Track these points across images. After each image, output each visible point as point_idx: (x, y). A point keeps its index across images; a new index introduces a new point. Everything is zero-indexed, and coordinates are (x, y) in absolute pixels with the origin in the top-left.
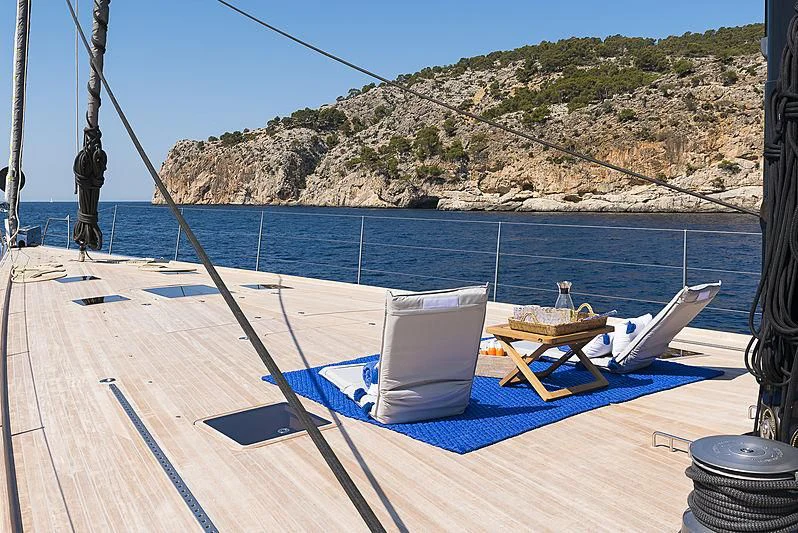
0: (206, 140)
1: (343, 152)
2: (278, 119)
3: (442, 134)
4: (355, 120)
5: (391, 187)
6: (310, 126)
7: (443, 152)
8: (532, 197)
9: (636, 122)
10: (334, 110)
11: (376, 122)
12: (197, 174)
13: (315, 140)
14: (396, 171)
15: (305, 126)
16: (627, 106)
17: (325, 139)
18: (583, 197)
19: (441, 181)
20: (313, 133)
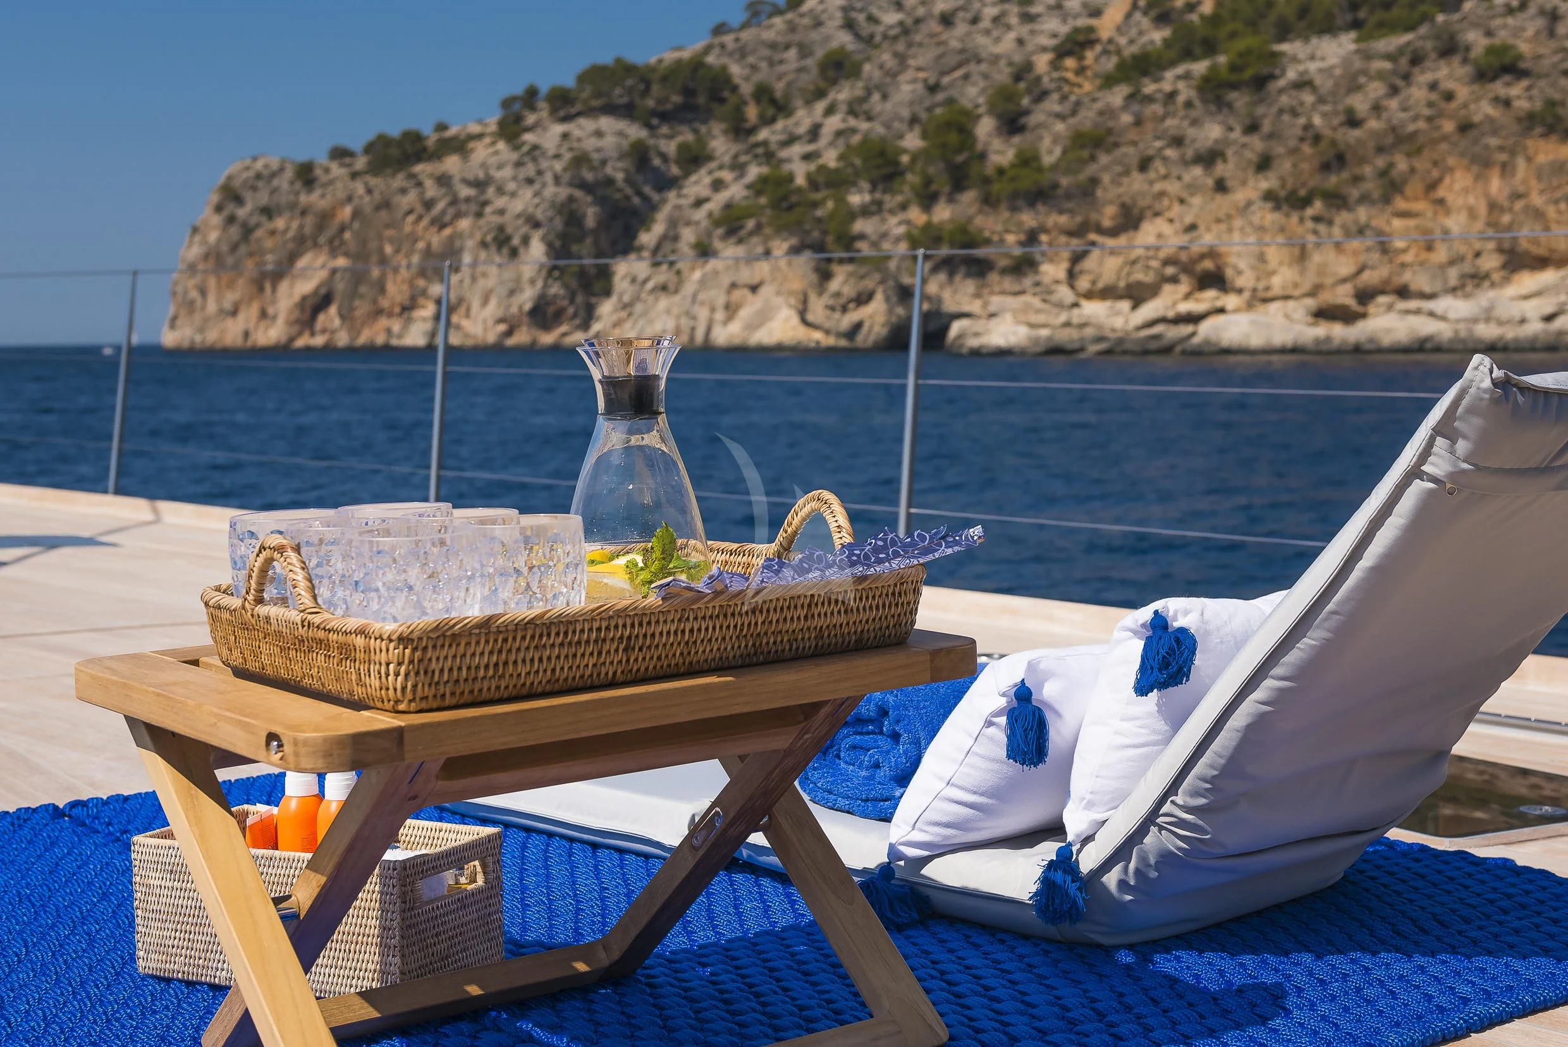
0: (321, 158)
1: (718, 185)
2: (531, 94)
3: (985, 127)
4: (763, 93)
5: (835, 285)
6: (627, 111)
7: (986, 181)
8: (1221, 311)
9: (1525, 83)
10: (697, 65)
11: (820, 94)
12: (293, 258)
13: (640, 156)
14: (848, 241)
15: (610, 109)
16: (1502, 37)
17: (670, 147)
18: (1371, 309)
19: (979, 268)
20: (636, 132)
